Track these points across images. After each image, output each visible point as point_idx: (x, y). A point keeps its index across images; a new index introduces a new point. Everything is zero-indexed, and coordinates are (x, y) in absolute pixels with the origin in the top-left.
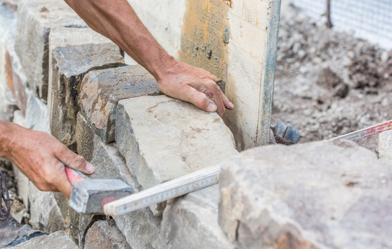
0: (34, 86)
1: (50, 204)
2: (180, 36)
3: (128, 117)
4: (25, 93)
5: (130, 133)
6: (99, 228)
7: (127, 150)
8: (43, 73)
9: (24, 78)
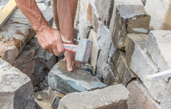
0: (104, 20)
1: (108, 70)
2: (168, 4)
3: (155, 38)
4: (98, 22)
5: (155, 46)
6: (135, 84)
7: (152, 52)
8: (109, 15)
9: (98, 16)
